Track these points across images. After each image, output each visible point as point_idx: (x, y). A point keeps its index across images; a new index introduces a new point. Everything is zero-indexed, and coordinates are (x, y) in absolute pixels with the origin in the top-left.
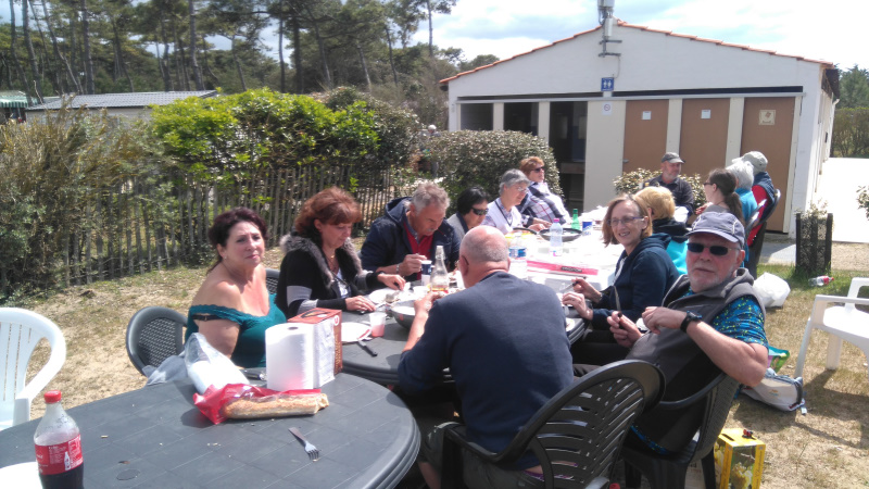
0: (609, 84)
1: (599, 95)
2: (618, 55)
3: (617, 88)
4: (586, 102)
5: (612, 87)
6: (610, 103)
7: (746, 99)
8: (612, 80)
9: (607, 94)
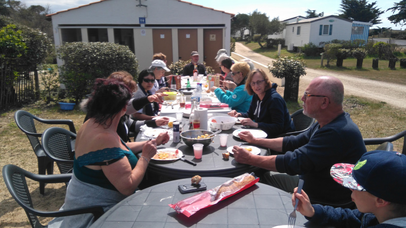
0: (143, 20)
1: (139, 25)
2: (146, 6)
3: (148, 22)
4: (132, 30)
5: (145, 22)
6: (145, 30)
7: (204, 30)
8: (144, 19)
9: (143, 25)
